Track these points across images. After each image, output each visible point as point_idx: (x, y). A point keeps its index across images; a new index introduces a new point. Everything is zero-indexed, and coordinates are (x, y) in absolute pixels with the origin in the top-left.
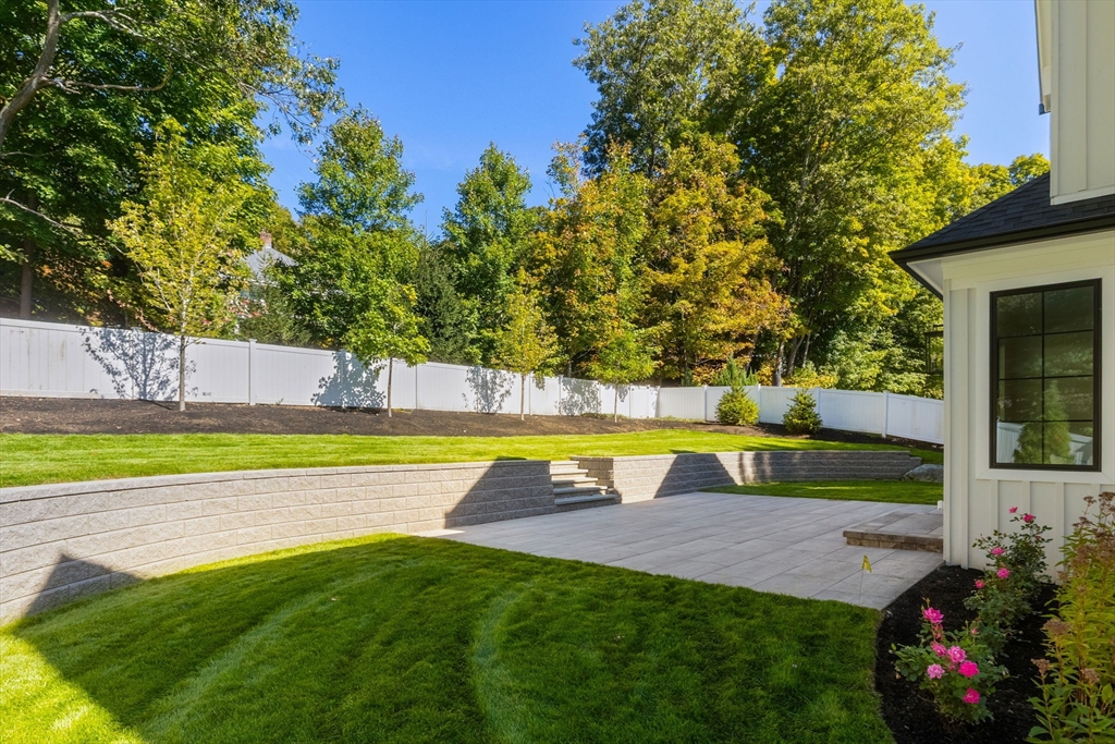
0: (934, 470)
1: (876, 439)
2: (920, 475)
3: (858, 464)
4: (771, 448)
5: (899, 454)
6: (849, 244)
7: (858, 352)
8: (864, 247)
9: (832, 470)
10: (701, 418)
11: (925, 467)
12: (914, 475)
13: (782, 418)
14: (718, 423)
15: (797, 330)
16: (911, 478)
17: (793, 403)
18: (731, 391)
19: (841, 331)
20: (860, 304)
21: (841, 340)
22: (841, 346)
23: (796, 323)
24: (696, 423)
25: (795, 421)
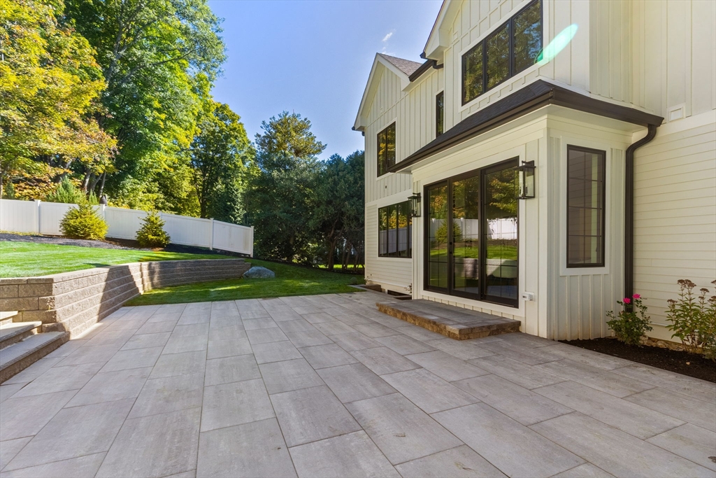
0: (259, 270)
1: (205, 251)
2: (253, 274)
3: (215, 269)
4: (158, 259)
5: (239, 261)
6: (150, 115)
7: (141, 193)
8: (162, 120)
9: (197, 274)
10: (35, 231)
11: (254, 269)
12: (249, 274)
13: (136, 234)
14: (63, 237)
15: (106, 167)
16: (247, 277)
17: (144, 222)
18: (78, 209)
19: (130, 176)
20: (146, 159)
21: (129, 182)
22: (129, 186)
23: (107, 162)
24: (33, 236)
25: (150, 237)
